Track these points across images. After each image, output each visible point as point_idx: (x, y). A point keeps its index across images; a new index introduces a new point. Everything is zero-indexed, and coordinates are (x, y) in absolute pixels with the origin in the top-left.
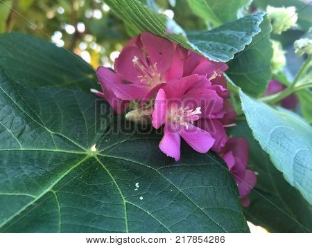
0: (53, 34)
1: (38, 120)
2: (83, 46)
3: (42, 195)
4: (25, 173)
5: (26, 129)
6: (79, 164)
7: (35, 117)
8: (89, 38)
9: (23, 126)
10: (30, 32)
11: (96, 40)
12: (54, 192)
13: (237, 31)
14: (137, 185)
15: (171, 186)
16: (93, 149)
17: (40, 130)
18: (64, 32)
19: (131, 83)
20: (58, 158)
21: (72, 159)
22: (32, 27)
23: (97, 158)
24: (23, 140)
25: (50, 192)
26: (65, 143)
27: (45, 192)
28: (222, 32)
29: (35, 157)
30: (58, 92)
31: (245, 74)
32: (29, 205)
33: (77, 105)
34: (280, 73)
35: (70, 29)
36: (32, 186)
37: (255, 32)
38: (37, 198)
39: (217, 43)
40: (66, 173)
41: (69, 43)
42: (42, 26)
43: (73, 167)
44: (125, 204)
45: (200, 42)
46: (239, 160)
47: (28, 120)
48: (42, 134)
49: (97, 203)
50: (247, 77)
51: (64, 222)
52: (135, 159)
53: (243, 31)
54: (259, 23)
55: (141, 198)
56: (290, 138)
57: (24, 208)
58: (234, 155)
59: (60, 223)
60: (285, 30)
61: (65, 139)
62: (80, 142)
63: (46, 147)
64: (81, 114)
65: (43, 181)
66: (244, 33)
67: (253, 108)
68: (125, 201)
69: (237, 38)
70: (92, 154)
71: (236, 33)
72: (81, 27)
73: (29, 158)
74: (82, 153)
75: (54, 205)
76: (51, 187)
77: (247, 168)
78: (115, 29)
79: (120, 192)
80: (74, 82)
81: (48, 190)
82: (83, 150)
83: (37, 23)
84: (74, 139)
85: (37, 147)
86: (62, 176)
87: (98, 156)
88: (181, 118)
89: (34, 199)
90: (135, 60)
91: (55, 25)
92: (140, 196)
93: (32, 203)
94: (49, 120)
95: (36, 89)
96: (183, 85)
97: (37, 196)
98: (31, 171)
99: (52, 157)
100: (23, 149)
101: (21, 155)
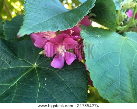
4: (10, 77)
5: (12, 61)
9: (10, 60)
12: (17, 83)
14: (46, 79)
16: (35, 64)
19: (45, 37)
20: (22, 69)
21: (27, 69)
24: (11, 65)
26: (26, 63)
29: (14, 70)
33: (31, 47)
36: (11, 81)
40: (23, 76)
43: (26, 73)
44: (39, 87)
48: (18, 61)
59: (14, 95)
63: (19, 66)
64: (32, 50)
74: (31, 66)
79: (39, 82)
84: (29, 61)
85: (16, 66)
87: (36, 67)
92: (45, 83)
93: (9, 88)
94: (21, 55)
97: (12, 85)
98: (12, 76)
99: (20, 69)
100: (11, 68)
101: (10, 70)
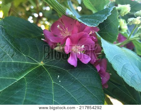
0: (29, 17)
1: (20, 51)
2: (41, 22)
3: (20, 79)
4: (14, 71)
5: (15, 54)
6: (36, 68)
7: (19, 50)
8: (44, 19)
9: (13, 53)
10: (19, 16)
11: (47, 20)
12: (25, 78)
13: (102, 14)
14: (58, 76)
15: (73, 77)
16: (42, 62)
17: (21, 55)
18: (33, 16)
19: (57, 36)
20: (27, 65)
21: (33, 66)
22: (19, 14)
23: (43, 66)
24: (13, 59)
25: (23, 78)
26: (30, 60)
27: (21, 78)
28: (96, 15)
29: (18, 65)
30: (28, 40)
31: (107, 33)
32: (15, 82)
33: (36, 45)
34: (125, 33)
35: (36, 15)
36: (16, 76)
37: (109, 14)
38: (18, 80)
39: (93, 20)
40: (30, 71)
41: (36, 21)
42: (24, 14)
43: (33, 69)
44: (53, 83)
45: (86, 19)
46: (102, 68)
47: (15, 51)
48: (21, 56)
49: (41, 82)
50: (108, 34)
51: (28, 88)
52: (59, 67)
53: (104, 14)
54: (111, 11)
55: (60, 81)
56: (123, 58)
57: (13, 83)
58: (100, 66)
59: (26, 89)
60: (126, 14)
61: (30, 59)
62: (36, 60)
63: (22, 61)
64: (37, 49)
65: (21, 74)
66: (104, 15)
67: (107, 46)
68: (53, 82)
69: (101, 17)
70: (41, 65)
71: (101, 15)
72: (41, 14)
73: (15, 65)
74: (37, 64)
75: (25, 82)
76: (24, 76)
77: (106, 72)
78: (55, 15)
79: (52, 79)
80: (36, 37)
81: (23, 77)
82: (37, 63)
83: (21, 13)
84: (34, 58)
85: (19, 61)
86: (28, 72)
87: (44, 65)
88: (77, 50)
89: (17, 80)
90: (58, 26)
91: (29, 13)
92: (59, 80)
93: (16, 81)
94: (24, 51)
95: (19, 39)
96: (78, 36)
97: (18, 79)
98: (16, 70)
99: (25, 65)
100: (13, 62)
101: (12, 64)
